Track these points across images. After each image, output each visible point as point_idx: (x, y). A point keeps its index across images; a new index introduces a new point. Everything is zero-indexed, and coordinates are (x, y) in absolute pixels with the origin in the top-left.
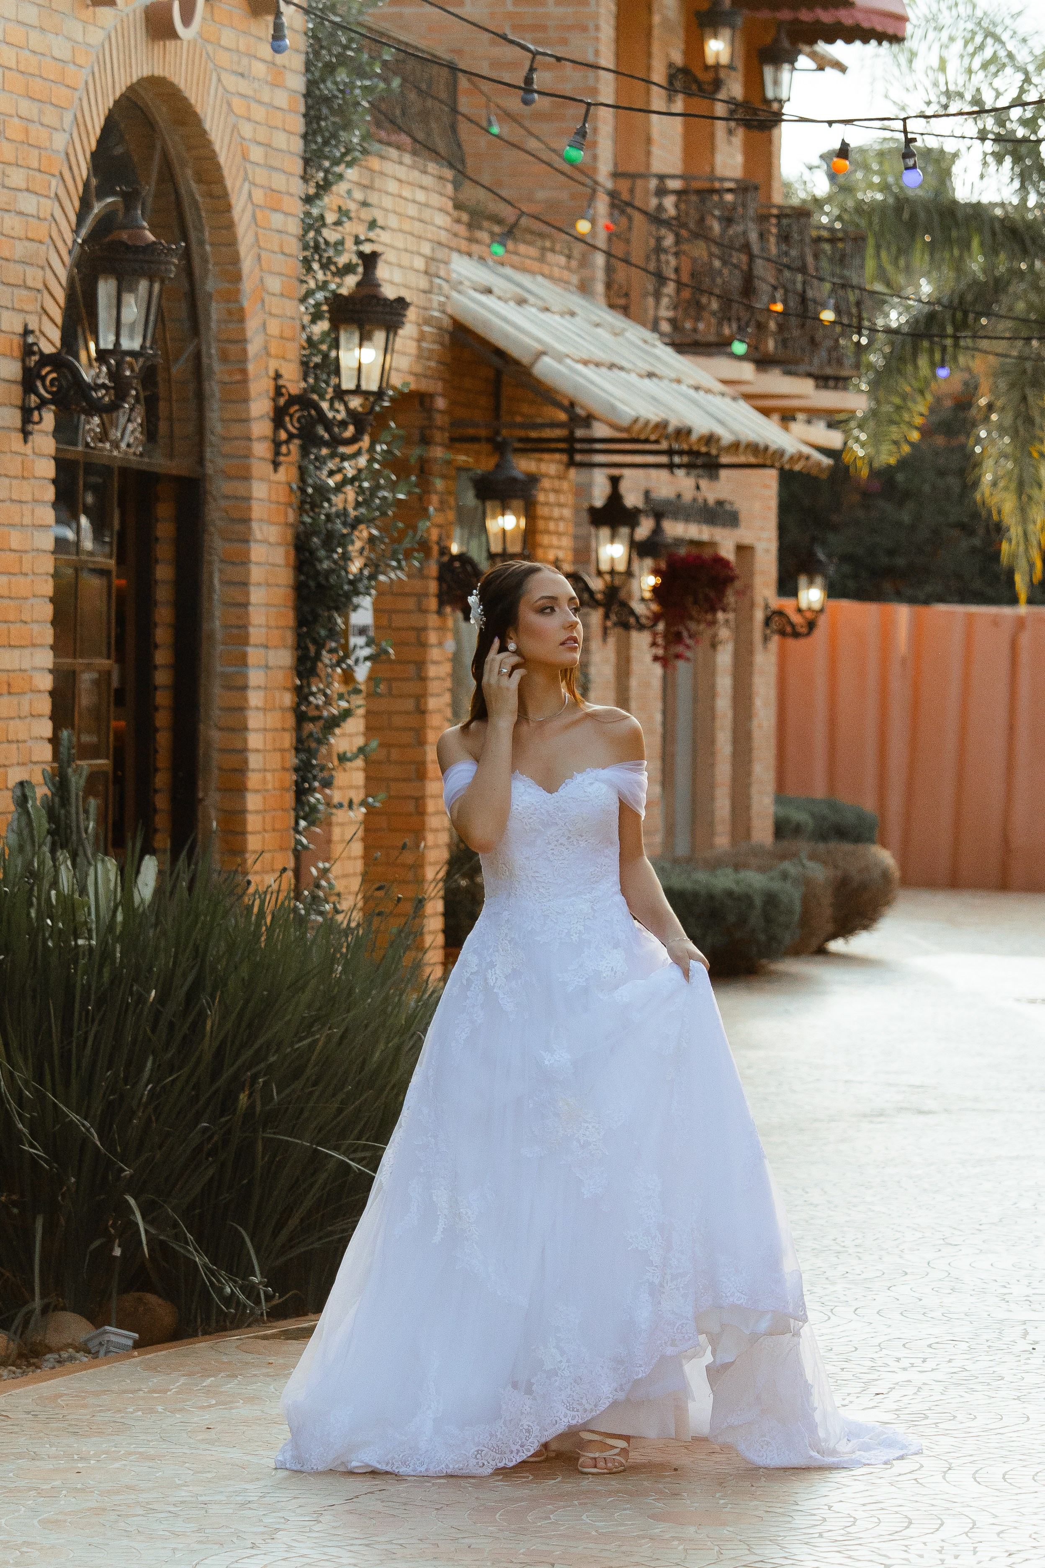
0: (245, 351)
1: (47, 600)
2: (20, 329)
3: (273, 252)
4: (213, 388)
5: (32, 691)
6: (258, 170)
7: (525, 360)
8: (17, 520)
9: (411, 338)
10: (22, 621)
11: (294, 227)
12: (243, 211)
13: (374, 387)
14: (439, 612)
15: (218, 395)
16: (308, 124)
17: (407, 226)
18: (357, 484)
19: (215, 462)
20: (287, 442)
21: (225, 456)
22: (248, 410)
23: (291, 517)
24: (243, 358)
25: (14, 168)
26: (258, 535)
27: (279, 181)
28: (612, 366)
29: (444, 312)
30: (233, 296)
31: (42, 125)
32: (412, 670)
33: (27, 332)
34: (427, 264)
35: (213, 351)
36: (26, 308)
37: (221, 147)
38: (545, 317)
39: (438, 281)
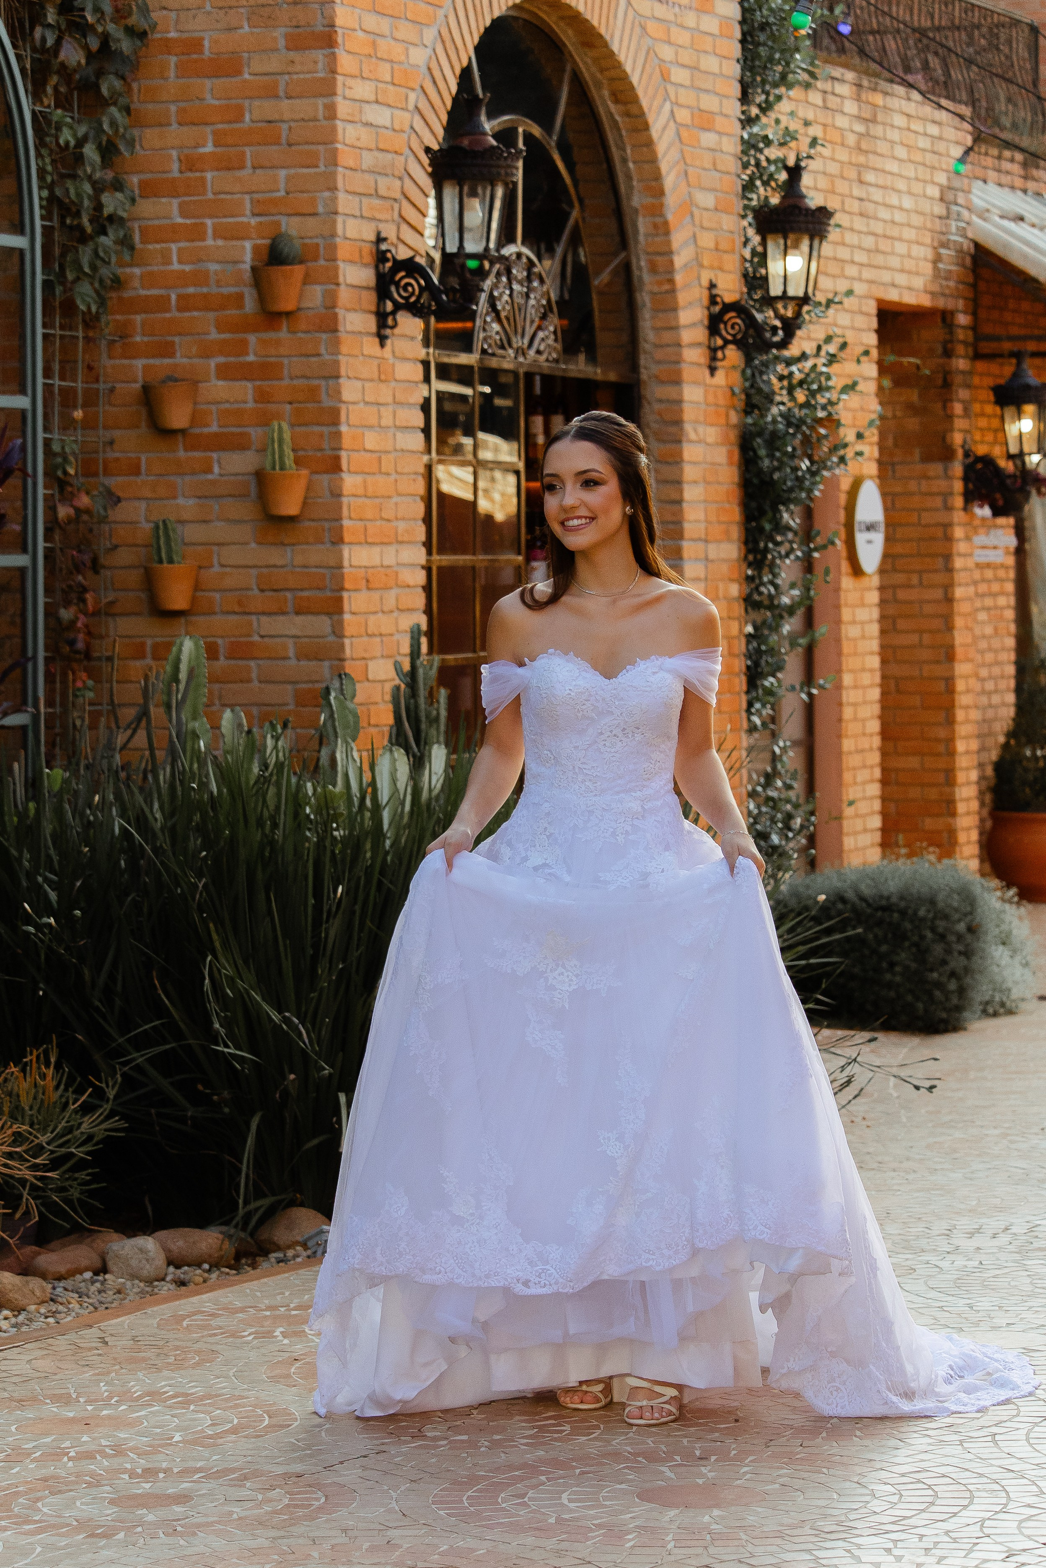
0: (671, 262)
1: (418, 499)
2: (372, 237)
3: (705, 169)
4: (644, 298)
5: (398, 586)
6: (681, 91)
8: (374, 421)
9: (925, 259)
10: (382, 519)
11: (732, 146)
12: (664, 128)
13: (801, 294)
14: (965, 509)
15: (648, 305)
16: (744, 49)
17: (918, 157)
19: (648, 368)
20: (722, 348)
21: (659, 362)
22: (677, 318)
23: (734, 418)
24: (670, 269)
25: (359, 80)
26: (692, 436)
27: (709, 103)
29: (964, 236)
30: (657, 210)
31: (395, 39)
32: (940, 563)
33: (380, 239)
34: (942, 192)
35: (643, 263)
36: (378, 216)
37: (633, 69)
39: (955, 208)
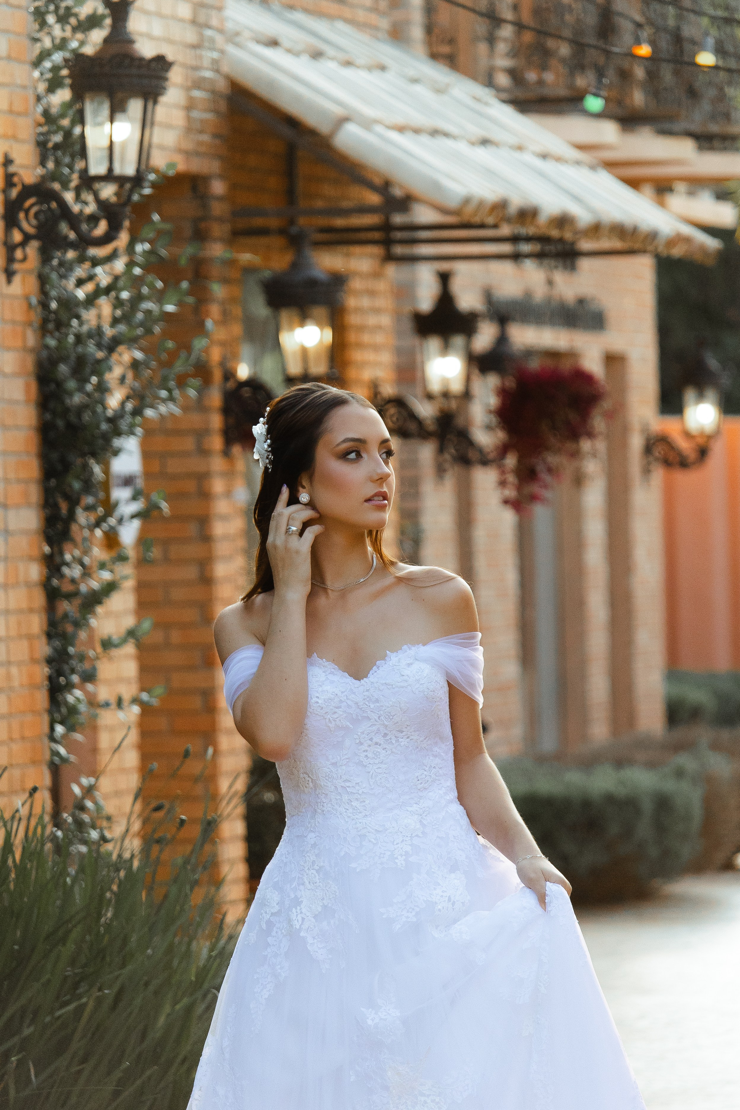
7: (324, 128)
13: (130, 170)
14: (226, 453)
18: (113, 294)
20: (23, 244)
23: (31, 339)
28: (435, 133)
29: (217, 71)
32: (192, 529)
38: (348, 73)
39: (209, 33)
